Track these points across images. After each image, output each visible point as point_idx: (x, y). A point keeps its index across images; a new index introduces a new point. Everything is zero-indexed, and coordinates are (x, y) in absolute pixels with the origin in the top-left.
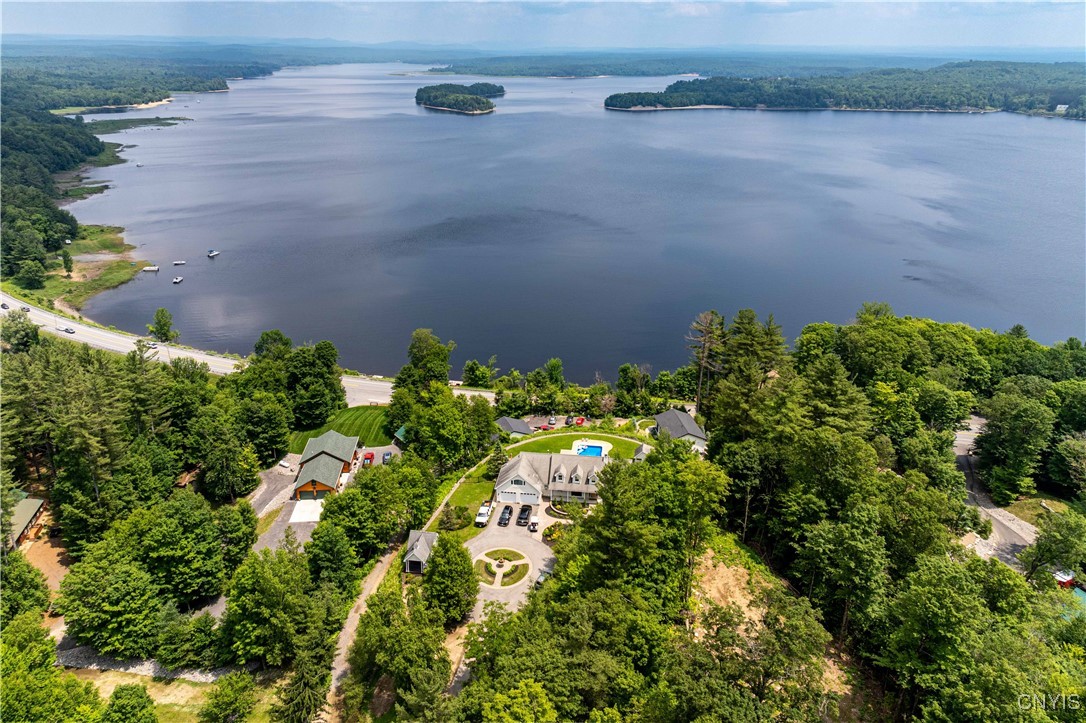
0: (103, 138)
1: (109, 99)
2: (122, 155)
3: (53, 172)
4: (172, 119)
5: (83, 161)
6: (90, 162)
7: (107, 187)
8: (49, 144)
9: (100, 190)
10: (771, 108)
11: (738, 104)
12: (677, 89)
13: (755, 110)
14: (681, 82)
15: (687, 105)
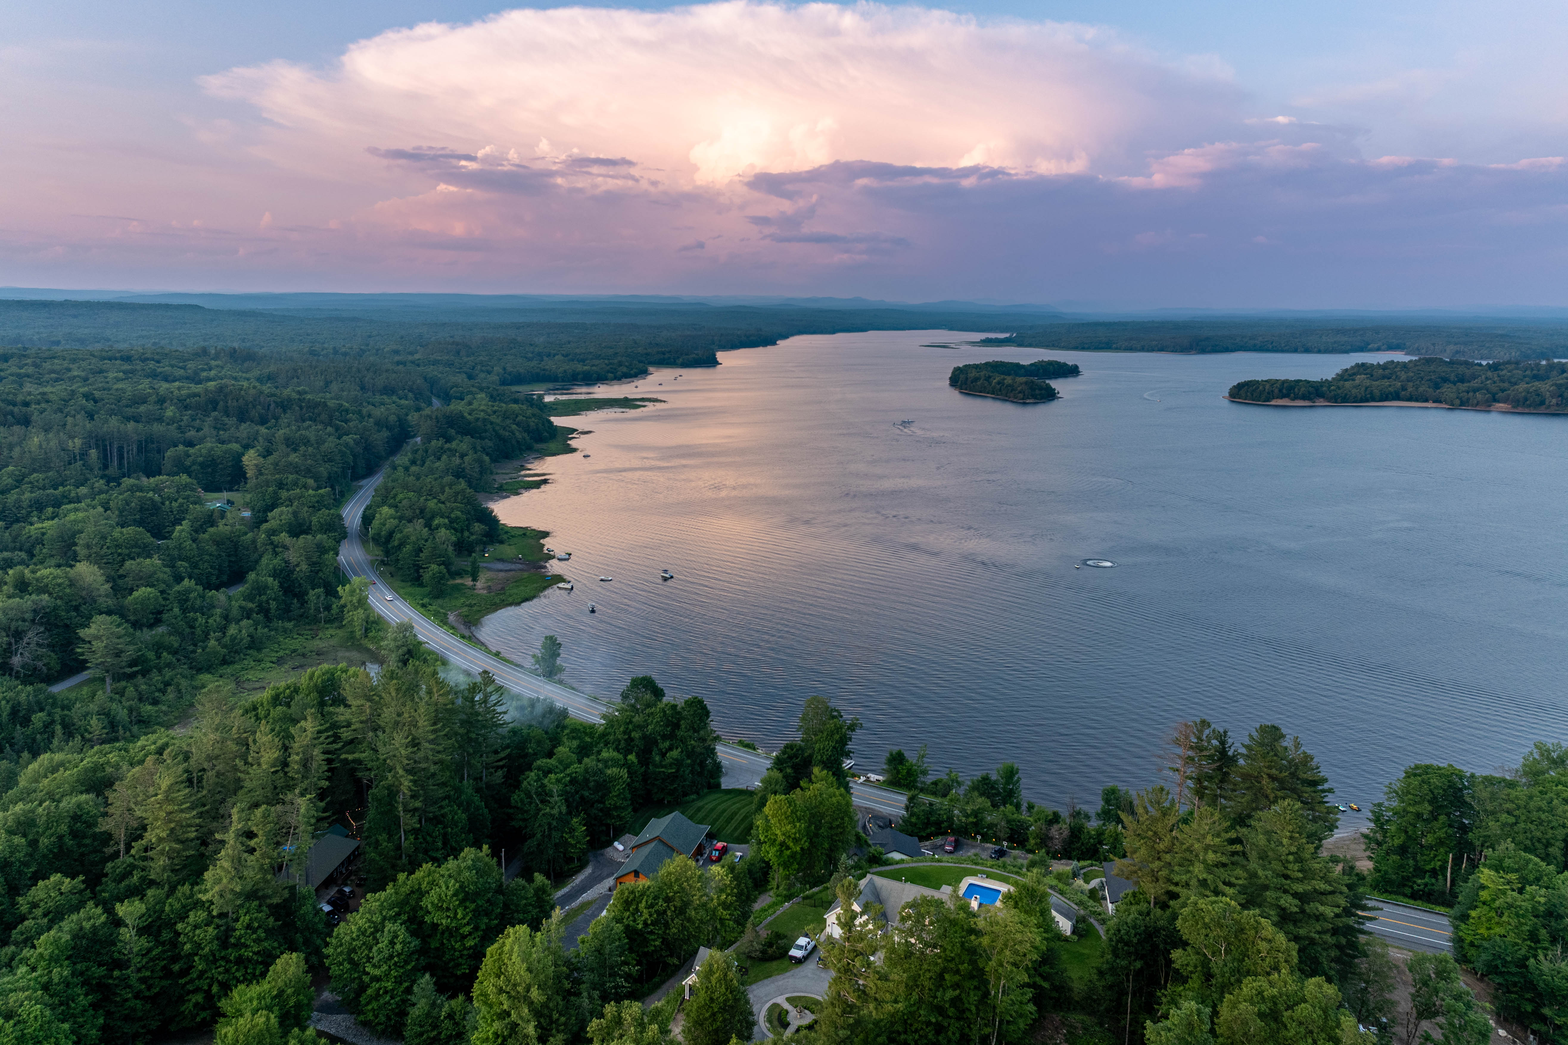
0: (558, 421)
1: (578, 374)
2: (573, 443)
3: (494, 460)
4: (643, 400)
5: (530, 448)
6: (537, 451)
7: (545, 482)
8: (497, 428)
9: (537, 485)
10: (1520, 410)
11: (1458, 402)
12: (1354, 374)
13: (1489, 411)
14: (1363, 364)
15: (1367, 401)
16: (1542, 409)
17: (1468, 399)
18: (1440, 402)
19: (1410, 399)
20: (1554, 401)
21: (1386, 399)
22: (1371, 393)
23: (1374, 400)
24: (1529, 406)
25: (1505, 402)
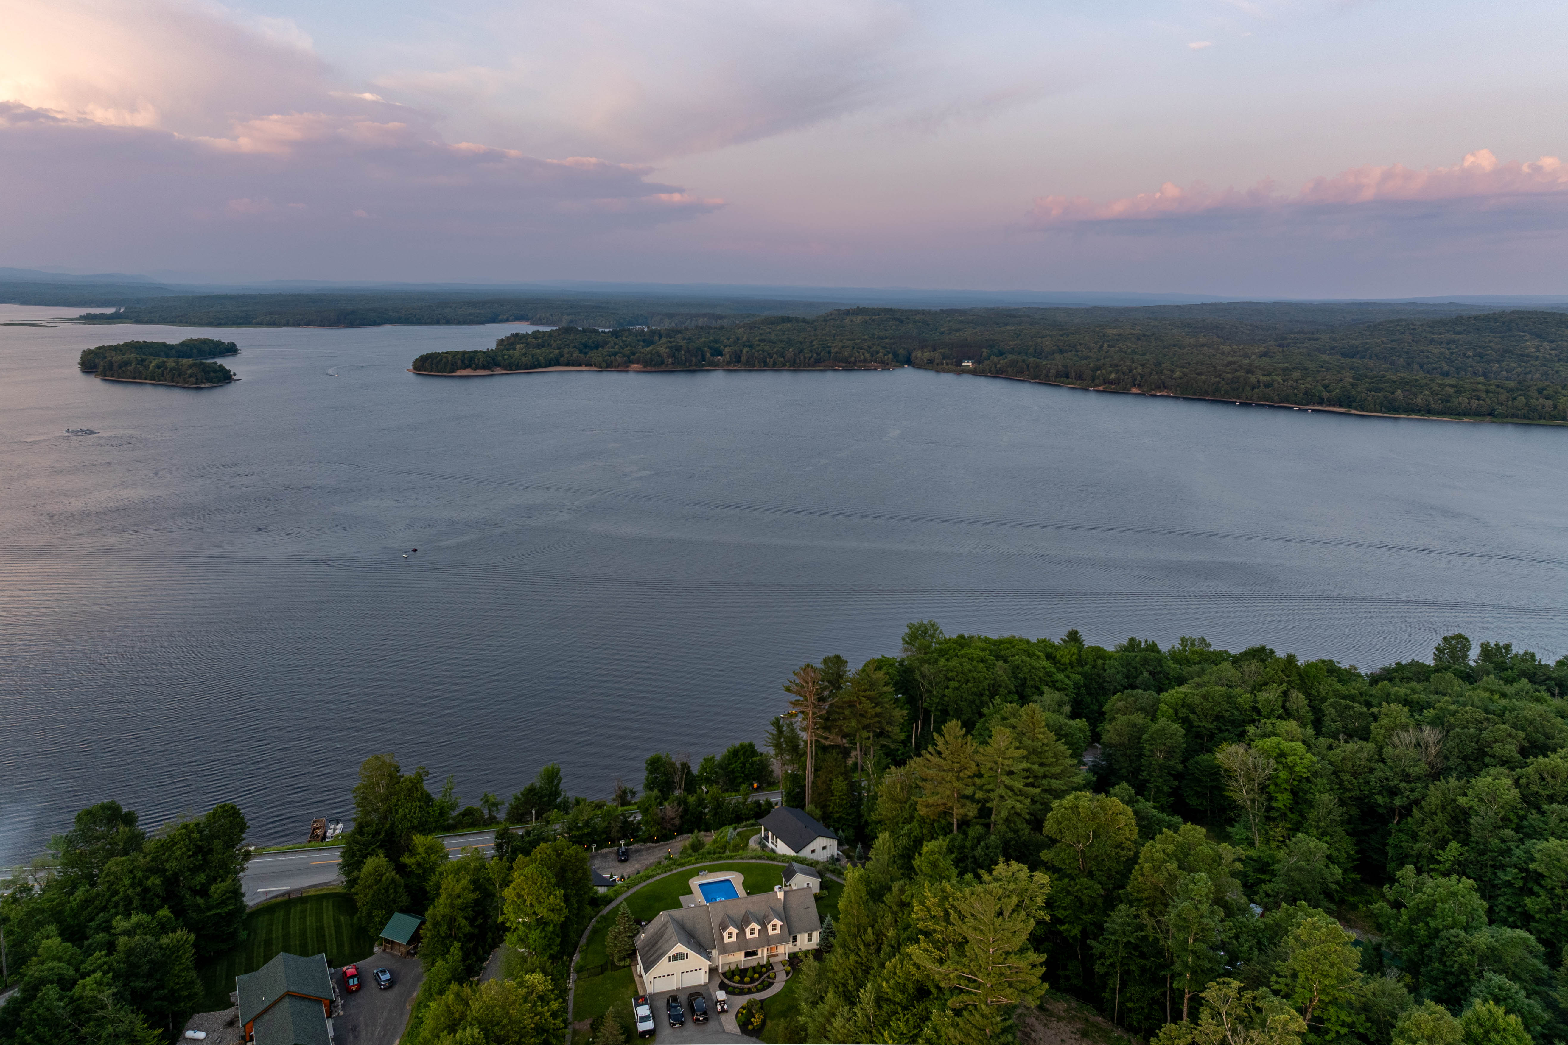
10: (648, 369)
11: (604, 365)
12: (512, 344)
13: (627, 371)
14: (517, 334)
15: (535, 367)
16: (663, 368)
17: (611, 362)
18: (591, 365)
19: (567, 365)
20: (670, 360)
21: (549, 364)
22: (538, 360)
23: (540, 367)
24: (654, 366)
25: (637, 363)
